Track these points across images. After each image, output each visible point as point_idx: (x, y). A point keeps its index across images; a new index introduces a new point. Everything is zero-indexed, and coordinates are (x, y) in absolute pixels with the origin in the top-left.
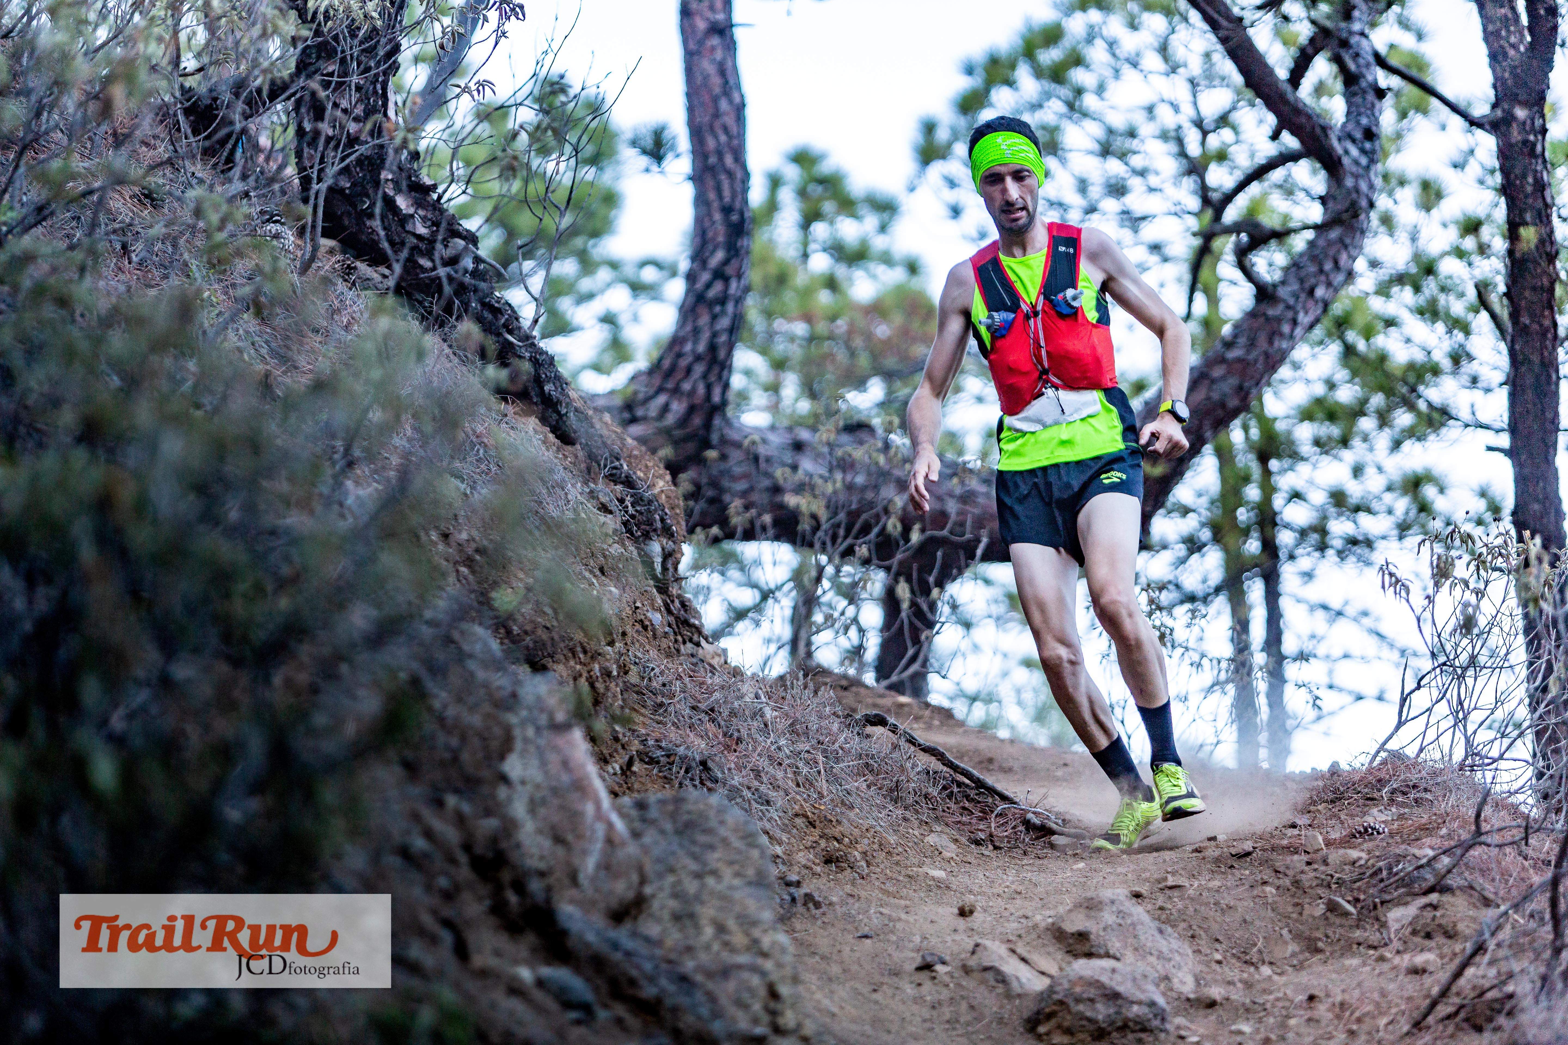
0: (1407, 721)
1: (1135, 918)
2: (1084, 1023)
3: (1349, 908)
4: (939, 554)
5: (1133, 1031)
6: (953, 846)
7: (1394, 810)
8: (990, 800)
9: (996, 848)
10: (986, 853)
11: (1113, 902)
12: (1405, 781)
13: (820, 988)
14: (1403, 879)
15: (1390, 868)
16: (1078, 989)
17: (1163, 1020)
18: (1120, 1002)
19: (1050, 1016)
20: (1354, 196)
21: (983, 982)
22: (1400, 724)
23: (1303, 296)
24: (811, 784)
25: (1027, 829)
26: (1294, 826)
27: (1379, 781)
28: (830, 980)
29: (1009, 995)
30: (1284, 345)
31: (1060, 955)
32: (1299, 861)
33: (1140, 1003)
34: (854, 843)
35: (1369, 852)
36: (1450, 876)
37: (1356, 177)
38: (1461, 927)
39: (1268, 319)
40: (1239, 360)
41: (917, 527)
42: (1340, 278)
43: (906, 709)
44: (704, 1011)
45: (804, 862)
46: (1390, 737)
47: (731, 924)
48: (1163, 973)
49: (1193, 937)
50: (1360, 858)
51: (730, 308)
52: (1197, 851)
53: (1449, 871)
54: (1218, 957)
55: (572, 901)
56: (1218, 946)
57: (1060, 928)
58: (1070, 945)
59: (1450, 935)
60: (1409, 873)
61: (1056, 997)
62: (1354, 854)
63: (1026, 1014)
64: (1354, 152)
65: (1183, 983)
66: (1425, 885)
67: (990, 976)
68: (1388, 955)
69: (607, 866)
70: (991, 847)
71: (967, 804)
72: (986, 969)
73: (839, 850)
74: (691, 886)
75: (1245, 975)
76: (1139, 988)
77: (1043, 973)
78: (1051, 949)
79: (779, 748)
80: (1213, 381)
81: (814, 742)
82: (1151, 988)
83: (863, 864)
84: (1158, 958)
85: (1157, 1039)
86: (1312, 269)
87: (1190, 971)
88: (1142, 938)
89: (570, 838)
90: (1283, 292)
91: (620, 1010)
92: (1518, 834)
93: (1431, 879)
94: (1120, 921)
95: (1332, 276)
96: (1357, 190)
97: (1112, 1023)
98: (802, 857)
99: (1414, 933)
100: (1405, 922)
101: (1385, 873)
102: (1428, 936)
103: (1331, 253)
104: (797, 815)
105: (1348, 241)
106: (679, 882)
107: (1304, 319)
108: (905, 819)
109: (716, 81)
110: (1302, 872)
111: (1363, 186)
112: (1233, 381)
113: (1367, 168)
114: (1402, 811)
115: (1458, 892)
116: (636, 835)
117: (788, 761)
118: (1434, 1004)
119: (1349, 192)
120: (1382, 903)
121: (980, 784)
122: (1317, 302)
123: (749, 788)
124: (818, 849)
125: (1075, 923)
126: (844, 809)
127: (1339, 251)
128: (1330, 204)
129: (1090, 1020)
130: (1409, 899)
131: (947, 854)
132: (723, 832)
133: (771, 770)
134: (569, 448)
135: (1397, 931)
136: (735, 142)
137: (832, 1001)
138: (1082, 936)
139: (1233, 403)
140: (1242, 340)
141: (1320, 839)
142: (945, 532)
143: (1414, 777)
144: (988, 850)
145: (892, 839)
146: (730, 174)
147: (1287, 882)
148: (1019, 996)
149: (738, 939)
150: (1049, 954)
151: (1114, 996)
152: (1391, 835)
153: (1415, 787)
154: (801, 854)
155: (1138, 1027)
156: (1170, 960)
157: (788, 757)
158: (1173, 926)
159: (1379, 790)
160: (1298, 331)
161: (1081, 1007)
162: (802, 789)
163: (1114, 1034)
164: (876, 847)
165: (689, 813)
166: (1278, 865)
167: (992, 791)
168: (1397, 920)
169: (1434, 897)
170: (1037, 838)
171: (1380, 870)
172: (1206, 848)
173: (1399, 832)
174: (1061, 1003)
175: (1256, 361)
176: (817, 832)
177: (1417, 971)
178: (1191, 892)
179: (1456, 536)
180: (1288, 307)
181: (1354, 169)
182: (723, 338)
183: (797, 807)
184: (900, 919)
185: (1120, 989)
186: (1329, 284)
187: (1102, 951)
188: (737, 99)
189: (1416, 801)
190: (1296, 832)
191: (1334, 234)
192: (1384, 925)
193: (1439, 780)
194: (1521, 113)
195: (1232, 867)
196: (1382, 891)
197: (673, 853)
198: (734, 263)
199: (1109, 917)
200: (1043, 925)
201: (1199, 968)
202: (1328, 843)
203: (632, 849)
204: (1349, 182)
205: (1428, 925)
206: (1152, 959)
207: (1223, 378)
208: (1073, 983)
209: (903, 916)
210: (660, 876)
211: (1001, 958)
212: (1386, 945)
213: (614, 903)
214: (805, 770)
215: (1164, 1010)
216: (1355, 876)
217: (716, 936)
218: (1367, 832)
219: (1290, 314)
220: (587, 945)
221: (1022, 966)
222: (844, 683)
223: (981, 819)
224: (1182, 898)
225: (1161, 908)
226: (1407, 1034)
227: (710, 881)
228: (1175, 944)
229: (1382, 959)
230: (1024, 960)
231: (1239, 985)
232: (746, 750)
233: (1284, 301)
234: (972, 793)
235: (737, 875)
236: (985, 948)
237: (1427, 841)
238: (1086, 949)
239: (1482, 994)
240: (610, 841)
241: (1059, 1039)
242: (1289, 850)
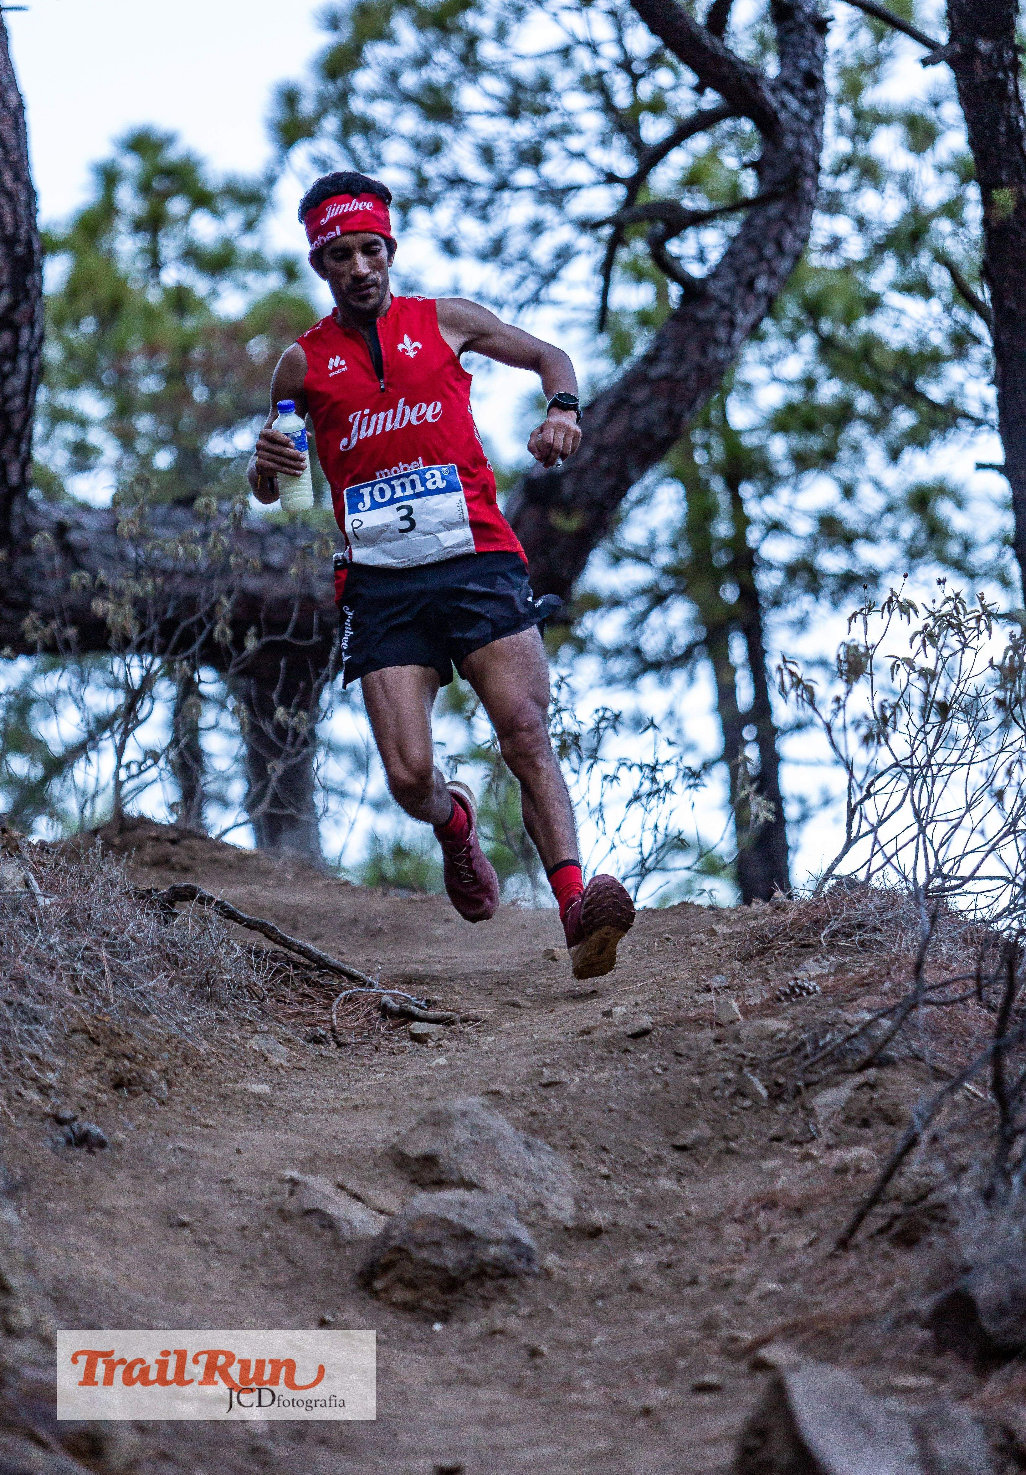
0: (858, 838)
1: (494, 1134)
2: (430, 1272)
4: (282, 664)
5: (492, 1278)
6: (283, 1049)
7: (832, 959)
8: (336, 982)
9: (340, 1045)
10: (325, 1053)
11: (464, 1114)
12: (848, 919)
13: (100, 1254)
14: (831, 1053)
15: (816, 1041)
16: (419, 1232)
17: (530, 1260)
18: (473, 1243)
19: (387, 1267)
20: (797, 159)
21: (306, 1229)
22: (850, 843)
23: (740, 291)
24: (94, 989)
25: (384, 1016)
26: (708, 989)
27: (817, 921)
28: (115, 1241)
29: (338, 1244)
30: (721, 354)
31: (402, 1187)
32: (704, 1037)
33: (498, 1242)
34: (149, 1060)
35: (794, 1019)
36: (891, 1044)
37: (798, 134)
38: (904, 1109)
39: (700, 324)
40: (665, 378)
41: (252, 631)
42: (785, 265)
43: (252, 863)
45: (84, 1089)
46: (839, 859)
48: (534, 1198)
49: (573, 1147)
50: (779, 1030)
51: (23, 364)
52: (586, 1032)
53: (888, 1039)
54: (605, 1171)
56: (604, 1156)
57: (401, 1153)
58: (414, 1172)
59: (892, 1120)
60: (838, 1046)
61: (392, 1243)
62: (772, 1024)
63: (358, 1266)
64: (793, 104)
65: (560, 1208)
66: (859, 1059)
67: (313, 1221)
68: (815, 1152)
70: (333, 1045)
71: (307, 990)
72: (309, 1212)
73: (130, 1070)
75: (639, 1192)
76: (497, 1224)
77: (381, 1211)
78: (391, 1179)
79: (50, 948)
80: (635, 407)
81: (93, 936)
82: (511, 1222)
83: (163, 1085)
84: (527, 1179)
85: (523, 1285)
86: (750, 255)
87: (568, 1192)
88: (505, 1156)
90: (714, 288)
92: (970, 986)
93: (866, 1050)
94: (475, 1137)
95: (775, 263)
96: (799, 151)
97: (466, 1269)
98: (82, 1084)
99: (847, 1120)
100: (836, 1108)
101: (809, 1048)
102: (866, 1124)
103: (773, 233)
104: (74, 1031)
105: (792, 217)
107: (744, 319)
108: (221, 1021)
110: (709, 1053)
111: (808, 146)
112: (660, 405)
113: (811, 123)
114: (841, 960)
115: (901, 1065)
117: (61, 963)
118: (860, 1217)
119: (790, 154)
120: (808, 1085)
121: (321, 964)
122: (758, 297)
123: (9, 1003)
124: (104, 1072)
125: (420, 1144)
126: (137, 1018)
127: (782, 232)
128: (768, 173)
129: (435, 1268)
130: (840, 1078)
131: (274, 1060)
133: (39, 977)
135: (827, 1120)
136: (14, 157)
137: (114, 1269)
138: (429, 1160)
139: (662, 431)
140: (667, 353)
141: (735, 1006)
142: (286, 636)
143: (858, 914)
144: (329, 1050)
145: (204, 1047)
146: (10, 196)
147: (689, 1067)
148: (350, 1243)
150: (388, 1186)
151: (466, 1236)
152: (825, 993)
153: (860, 926)
154: (81, 1080)
155: (499, 1272)
156: (541, 1181)
157: (62, 958)
158: (547, 1136)
159: (816, 934)
160: (738, 335)
161: (425, 1254)
162: (83, 997)
163: (469, 1284)
164: (179, 1061)
166: (681, 1046)
167: (339, 971)
168: (827, 1106)
169: (871, 1073)
170: (396, 1027)
171: (803, 1044)
172: (595, 1028)
173: (834, 989)
174: (399, 1249)
175: (686, 378)
176: (101, 1050)
177: (847, 1171)
178: (572, 1089)
179: (894, 604)
180: (724, 307)
181: (795, 126)
182: (18, 402)
183: (74, 1021)
184: (204, 1156)
185: (473, 1226)
186: (772, 273)
187: (455, 1178)
188: (13, 102)
189: (862, 943)
190: (711, 997)
191: (774, 210)
192: (811, 1113)
193: (890, 915)
194: (984, 46)
195: (626, 1051)
196: (806, 1070)
198: (24, 307)
199: (461, 1134)
200: (381, 1149)
201: (580, 1187)
202: (746, 1011)
204: (789, 142)
205: (864, 1109)
206: (519, 1182)
207: (647, 402)
208: (412, 1224)
209: (209, 1150)
211: (326, 1197)
212: (814, 1138)
214: (84, 972)
215: (529, 1248)
216: (772, 1053)
218: (795, 993)
219: (725, 315)
221: (354, 1205)
222: (173, 835)
223: (326, 1008)
224: (560, 1097)
225: (534, 1114)
226: (832, 1256)
228: (547, 1160)
229: (806, 1157)
230: (356, 1197)
231: (631, 1205)
232: (8, 953)
233: (714, 298)
234: (313, 975)
236: (306, 1186)
237: (865, 1001)
238: (434, 1175)
239: (923, 1198)
241: (400, 1295)
242: (697, 1023)
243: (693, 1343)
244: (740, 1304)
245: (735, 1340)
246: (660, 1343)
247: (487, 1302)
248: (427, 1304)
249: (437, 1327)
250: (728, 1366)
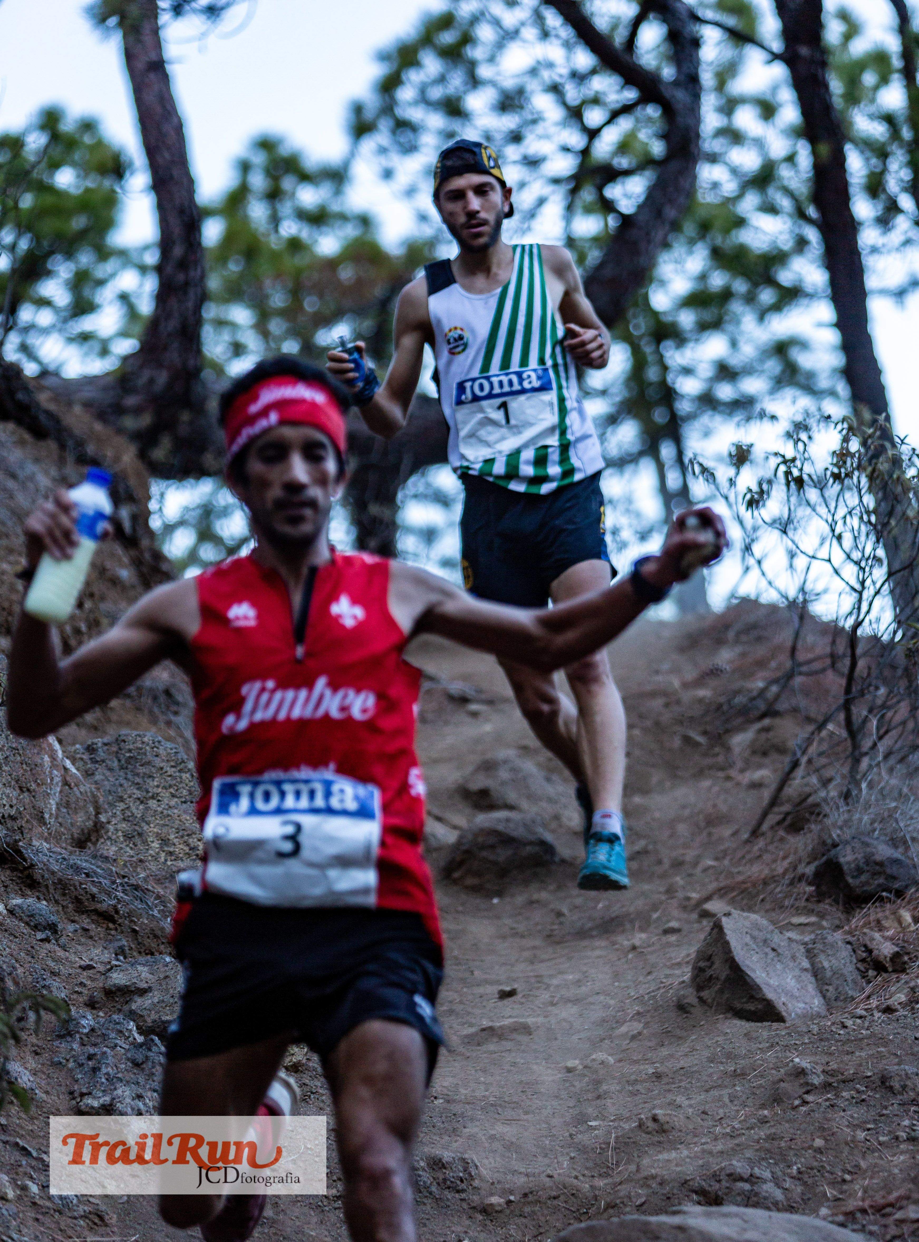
1: (525, 773)
2: (489, 865)
3: (700, 739)
5: (529, 867)
7: (738, 649)
11: (505, 762)
14: (740, 710)
15: (730, 703)
16: (480, 839)
17: (554, 854)
18: (516, 845)
19: (461, 863)
20: (685, 131)
23: (654, 218)
25: (449, 700)
27: (726, 627)
31: (468, 811)
32: (657, 703)
33: (531, 843)
35: (714, 689)
36: (779, 702)
37: (684, 115)
38: (790, 743)
39: (629, 242)
44: (156, 913)
47: (172, 837)
48: (553, 813)
50: (706, 697)
51: (193, 291)
53: (778, 698)
55: (41, 837)
57: (466, 789)
58: (475, 801)
59: (781, 750)
60: (745, 705)
61: (464, 848)
62: (701, 693)
63: (442, 863)
64: (681, 94)
65: (570, 819)
66: (759, 713)
68: (734, 775)
69: (66, 804)
74: (137, 810)
76: (530, 831)
77: (455, 827)
78: (461, 806)
82: (539, 829)
84: (548, 802)
85: (550, 871)
88: (533, 787)
89: (33, 786)
90: (639, 220)
91: (85, 921)
92: (828, 661)
93: (763, 706)
94: (513, 776)
95: (674, 197)
96: (686, 126)
97: (512, 862)
99: (754, 752)
100: (746, 745)
101: (725, 708)
102: (765, 754)
105: (685, 169)
106: (128, 808)
107: (657, 236)
109: (159, 110)
110: (661, 713)
111: (692, 122)
113: (693, 107)
114: (745, 648)
115: (786, 715)
116: (88, 774)
118: (765, 815)
119: (682, 128)
120: (726, 732)
122: (666, 220)
125: (479, 783)
127: (677, 178)
129: (493, 862)
130: (747, 726)
132: (158, 762)
134: (42, 444)
135: (740, 753)
136: (179, 157)
138: (484, 793)
143: (752, 619)
146: (179, 183)
147: (648, 723)
148: (436, 849)
149: (180, 848)
150: (459, 811)
151: (511, 841)
152: (734, 671)
153: (754, 626)
155: (533, 862)
156: (557, 802)
158: (559, 773)
159: (726, 633)
160: (654, 246)
161: (484, 854)
163: (515, 872)
165: (130, 751)
168: (740, 744)
169: (767, 722)
170: (457, 707)
171: (722, 705)
173: (740, 669)
174: (469, 852)
175: (622, 278)
177: (756, 786)
181: (683, 111)
185: (515, 834)
187: (501, 803)
190: (660, 678)
192: (728, 749)
194: (803, 50)
196: (725, 722)
197: (121, 785)
199: (504, 774)
200: (453, 787)
202: (684, 685)
203: (87, 787)
204: (681, 121)
205: (764, 745)
206: (544, 804)
208: (476, 835)
210: (112, 805)
212: (732, 766)
213: (76, 832)
215: (553, 845)
216: (702, 712)
217: (161, 848)
218: (715, 672)
219: (645, 236)
220: (53, 873)
221: (440, 825)
226: (747, 841)
227: (152, 803)
228: (560, 788)
229: (728, 778)
230: (440, 820)
233: (640, 226)
235: (173, 796)
237: (761, 675)
238: (488, 802)
239: (805, 800)
240: (66, 783)
241: (470, 881)
242: (653, 694)
243: (661, 903)
244: (690, 875)
245: (688, 899)
246: (640, 903)
247: (526, 883)
248: (488, 886)
249: (495, 901)
250: (685, 916)
